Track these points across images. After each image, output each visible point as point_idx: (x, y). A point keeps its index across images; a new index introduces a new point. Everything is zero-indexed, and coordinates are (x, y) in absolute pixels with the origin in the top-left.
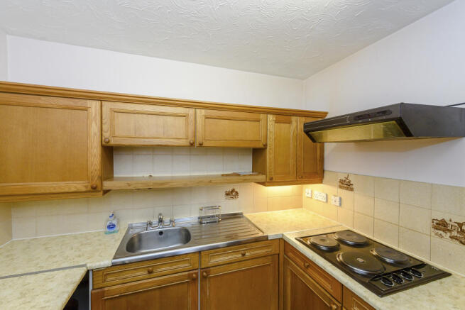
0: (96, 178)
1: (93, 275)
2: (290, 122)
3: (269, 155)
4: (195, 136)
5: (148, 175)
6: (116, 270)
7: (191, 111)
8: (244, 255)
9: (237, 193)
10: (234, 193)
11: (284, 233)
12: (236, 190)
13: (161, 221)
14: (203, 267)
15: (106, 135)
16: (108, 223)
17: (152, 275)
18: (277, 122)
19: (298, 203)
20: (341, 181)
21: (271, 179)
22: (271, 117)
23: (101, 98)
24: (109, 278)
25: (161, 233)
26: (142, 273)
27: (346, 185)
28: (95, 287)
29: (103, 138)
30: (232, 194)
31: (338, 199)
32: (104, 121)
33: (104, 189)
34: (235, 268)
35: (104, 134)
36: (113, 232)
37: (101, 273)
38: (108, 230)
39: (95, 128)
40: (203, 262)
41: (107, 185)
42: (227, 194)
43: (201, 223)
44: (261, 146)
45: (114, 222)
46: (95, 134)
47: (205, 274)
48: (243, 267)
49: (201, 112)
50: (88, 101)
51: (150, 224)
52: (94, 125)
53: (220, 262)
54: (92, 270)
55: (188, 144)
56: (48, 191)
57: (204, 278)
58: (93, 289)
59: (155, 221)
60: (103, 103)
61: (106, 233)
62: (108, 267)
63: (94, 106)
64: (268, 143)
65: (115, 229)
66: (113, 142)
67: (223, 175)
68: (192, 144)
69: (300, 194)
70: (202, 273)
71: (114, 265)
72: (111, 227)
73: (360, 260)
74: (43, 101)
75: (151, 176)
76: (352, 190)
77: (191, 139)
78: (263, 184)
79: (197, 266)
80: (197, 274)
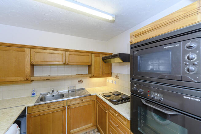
0: (28, 76)
1: (27, 109)
2: (100, 56)
3: (93, 68)
4: (66, 61)
5: (48, 75)
6: (36, 107)
7: (64, 52)
8: (82, 101)
9: (82, 81)
10: (81, 81)
11: (97, 93)
12: (82, 80)
13: (53, 91)
14: (68, 105)
15: (32, 60)
16: (32, 93)
17: (49, 108)
18: (95, 56)
19: (105, 84)
20: (116, 76)
21: (93, 75)
22: (93, 55)
23: (30, 47)
24: (33, 110)
25: (53, 96)
26: (45, 108)
27: (117, 77)
28: (28, 113)
29: (31, 62)
30: (81, 82)
31: (115, 82)
32: (31, 56)
33: (31, 80)
34: (79, 105)
35: (31, 60)
36: (34, 96)
37: (30, 108)
38: (32, 96)
39: (28, 58)
40: (68, 104)
41: (32, 78)
42: (79, 82)
43: (69, 92)
44: (89, 64)
45: (35, 92)
46: (28, 60)
47: (68, 108)
48: (82, 105)
49: (68, 53)
50: (25, 49)
51: (49, 93)
52: (27, 57)
53: (74, 103)
54: (27, 107)
55: (63, 64)
56: (9, 81)
57: (68, 109)
58: (27, 114)
59: (51, 92)
60: (31, 49)
61: (31, 97)
62: (33, 106)
63: (27, 50)
64: (92, 63)
65: (35, 95)
66: (34, 63)
67: (77, 75)
68: (64, 64)
69: (106, 81)
70: (67, 107)
71: (35, 105)
72: (33, 94)
73: (115, 98)
74: (8, 48)
75: (49, 75)
76: (118, 78)
77: (64, 62)
78: (91, 77)
79: (66, 105)
80: (66, 108)
